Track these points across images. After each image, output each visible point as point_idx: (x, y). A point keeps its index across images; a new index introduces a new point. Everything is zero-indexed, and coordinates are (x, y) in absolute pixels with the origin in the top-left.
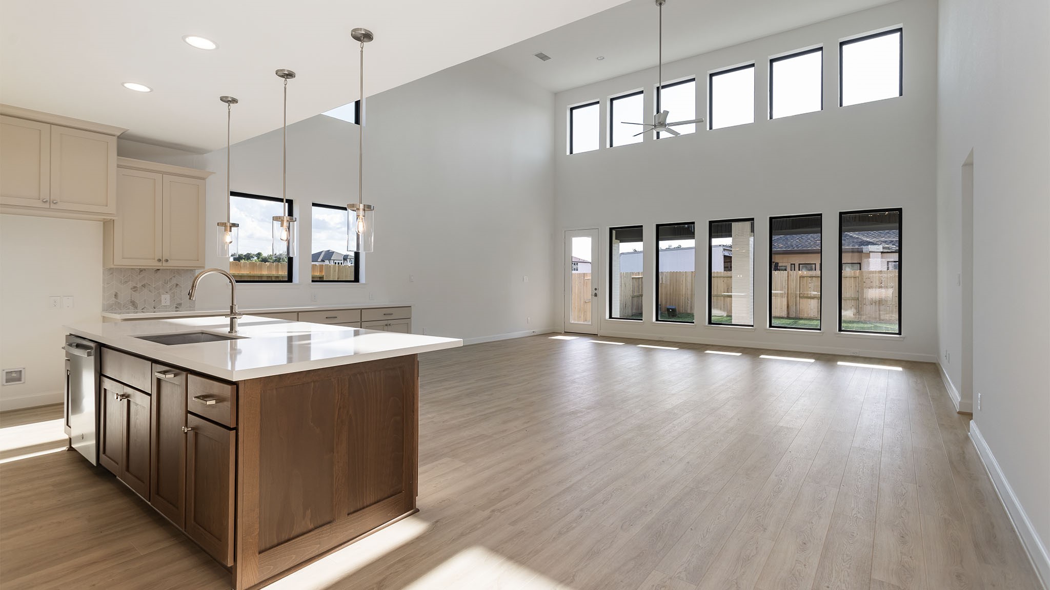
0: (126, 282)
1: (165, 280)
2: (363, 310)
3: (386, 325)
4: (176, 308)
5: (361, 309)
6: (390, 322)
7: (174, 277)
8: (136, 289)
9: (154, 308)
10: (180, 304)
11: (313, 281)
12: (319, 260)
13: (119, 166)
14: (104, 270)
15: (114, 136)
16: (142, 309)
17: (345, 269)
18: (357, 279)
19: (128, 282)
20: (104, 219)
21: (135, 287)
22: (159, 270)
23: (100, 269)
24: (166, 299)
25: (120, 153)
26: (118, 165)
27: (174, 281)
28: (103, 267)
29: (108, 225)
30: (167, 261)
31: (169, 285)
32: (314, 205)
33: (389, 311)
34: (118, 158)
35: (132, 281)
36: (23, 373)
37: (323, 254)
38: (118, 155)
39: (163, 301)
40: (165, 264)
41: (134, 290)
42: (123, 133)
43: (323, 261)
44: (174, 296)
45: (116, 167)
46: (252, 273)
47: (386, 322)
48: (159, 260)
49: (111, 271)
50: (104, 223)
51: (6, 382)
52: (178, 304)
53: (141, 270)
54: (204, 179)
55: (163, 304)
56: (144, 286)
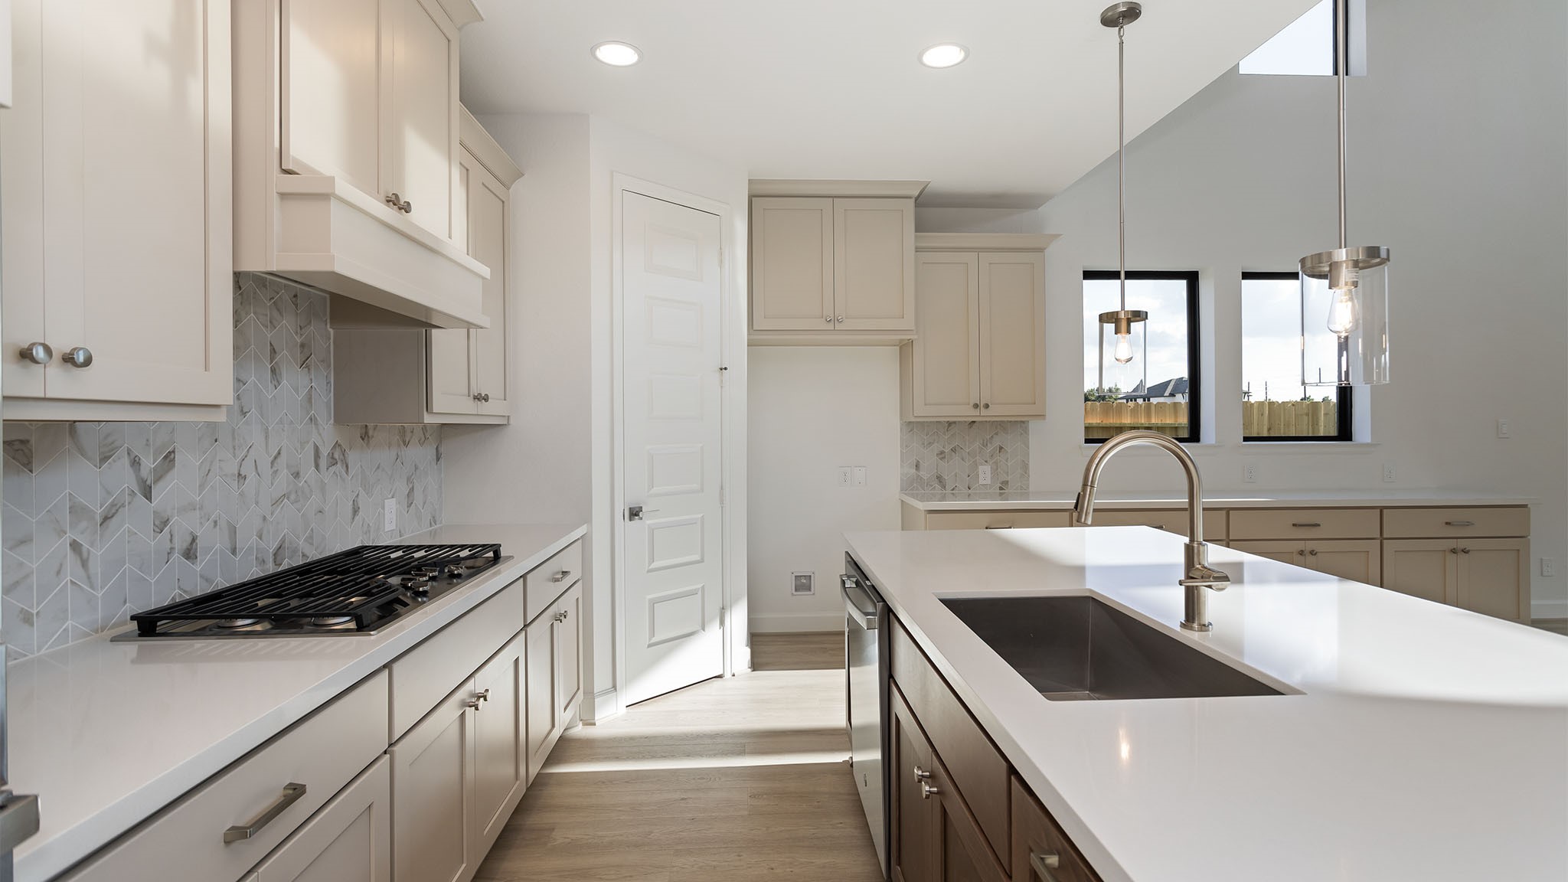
0: (930, 444)
1: (984, 440)
2: (1385, 511)
3: (1454, 551)
4: (1001, 489)
5: (1382, 509)
6: (1462, 544)
7: (996, 434)
8: (943, 456)
9: (969, 489)
10: (1006, 483)
11: (1246, 439)
12: (1167, 394)
13: (918, 250)
14: (902, 425)
15: (910, 197)
16: (953, 490)
17: (1284, 410)
18: (1345, 432)
19: (933, 443)
20: (901, 340)
21: (942, 453)
22: (974, 422)
23: (896, 422)
24: (985, 474)
25: (920, 227)
26: (916, 248)
27: (997, 443)
28: (901, 419)
29: (905, 349)
30: (987, 406)
31: (990, 449)
32: (1247, 276)
33: (1450, 515)
34: (916, 237)
35: (938, 442)
36: (812, 578)
37: (1172, 384)
38: (917, 231)
39: (981, 476)
40: (984, 412)
41: (941, 456)
42: (924, 189)
43: (1172, 395)
44: (997, 469)
45: (914, 251)
46: (1104, 422)
47: (1452, 544)
48: (976, 406)
49: (913, 427)
50: (901, 348)
51: (796, 590)
52: (1002, 483)
53: (950, 424)
54: (1041, 250)
55: (981, 482)
56: (954, 450)
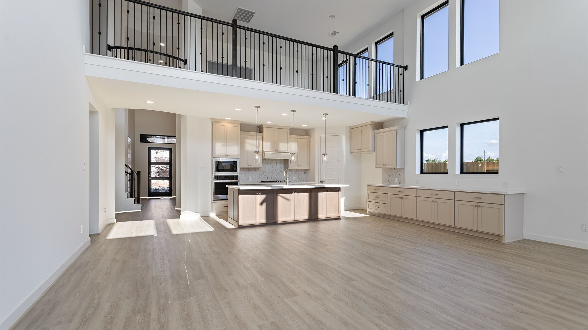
0: (387, 173)
1: (396, 173)
2: (455, 192)
3: (476, 206)
6: (479, 204)
7: (399, 171)
9: (394, 183)
10: (400, 182)
15: (370, 125)
16: (391, 183)
21: (389, 175)
22: (395, 169)
24: (397, 180)
31: (398, 174)
35: (389, 173)
44: (399, 179)
47: (476, 204)
48: (384, 165)
49: (385, 170)
53: (391, 169)
54: (396, 130)
55: (396, 182)
56: (391, 175)
